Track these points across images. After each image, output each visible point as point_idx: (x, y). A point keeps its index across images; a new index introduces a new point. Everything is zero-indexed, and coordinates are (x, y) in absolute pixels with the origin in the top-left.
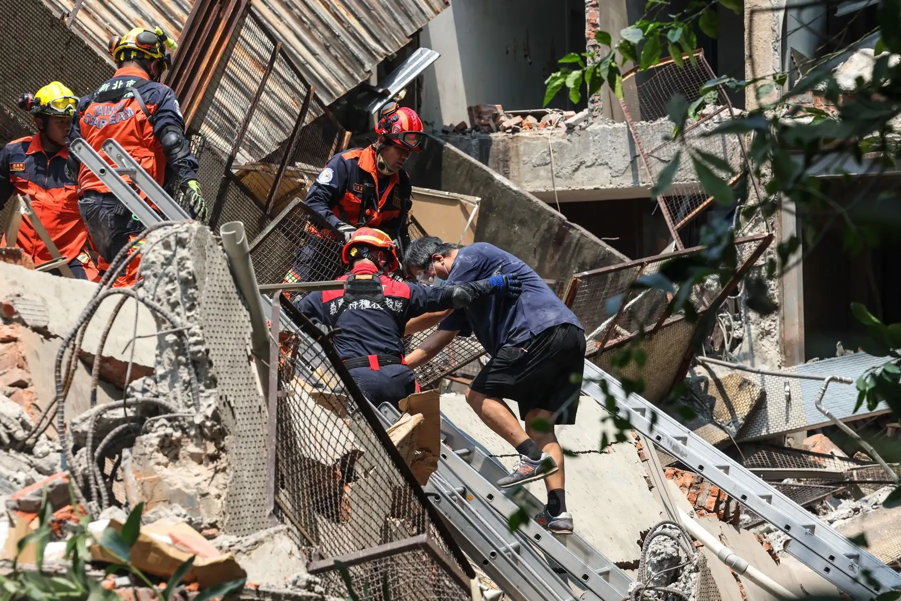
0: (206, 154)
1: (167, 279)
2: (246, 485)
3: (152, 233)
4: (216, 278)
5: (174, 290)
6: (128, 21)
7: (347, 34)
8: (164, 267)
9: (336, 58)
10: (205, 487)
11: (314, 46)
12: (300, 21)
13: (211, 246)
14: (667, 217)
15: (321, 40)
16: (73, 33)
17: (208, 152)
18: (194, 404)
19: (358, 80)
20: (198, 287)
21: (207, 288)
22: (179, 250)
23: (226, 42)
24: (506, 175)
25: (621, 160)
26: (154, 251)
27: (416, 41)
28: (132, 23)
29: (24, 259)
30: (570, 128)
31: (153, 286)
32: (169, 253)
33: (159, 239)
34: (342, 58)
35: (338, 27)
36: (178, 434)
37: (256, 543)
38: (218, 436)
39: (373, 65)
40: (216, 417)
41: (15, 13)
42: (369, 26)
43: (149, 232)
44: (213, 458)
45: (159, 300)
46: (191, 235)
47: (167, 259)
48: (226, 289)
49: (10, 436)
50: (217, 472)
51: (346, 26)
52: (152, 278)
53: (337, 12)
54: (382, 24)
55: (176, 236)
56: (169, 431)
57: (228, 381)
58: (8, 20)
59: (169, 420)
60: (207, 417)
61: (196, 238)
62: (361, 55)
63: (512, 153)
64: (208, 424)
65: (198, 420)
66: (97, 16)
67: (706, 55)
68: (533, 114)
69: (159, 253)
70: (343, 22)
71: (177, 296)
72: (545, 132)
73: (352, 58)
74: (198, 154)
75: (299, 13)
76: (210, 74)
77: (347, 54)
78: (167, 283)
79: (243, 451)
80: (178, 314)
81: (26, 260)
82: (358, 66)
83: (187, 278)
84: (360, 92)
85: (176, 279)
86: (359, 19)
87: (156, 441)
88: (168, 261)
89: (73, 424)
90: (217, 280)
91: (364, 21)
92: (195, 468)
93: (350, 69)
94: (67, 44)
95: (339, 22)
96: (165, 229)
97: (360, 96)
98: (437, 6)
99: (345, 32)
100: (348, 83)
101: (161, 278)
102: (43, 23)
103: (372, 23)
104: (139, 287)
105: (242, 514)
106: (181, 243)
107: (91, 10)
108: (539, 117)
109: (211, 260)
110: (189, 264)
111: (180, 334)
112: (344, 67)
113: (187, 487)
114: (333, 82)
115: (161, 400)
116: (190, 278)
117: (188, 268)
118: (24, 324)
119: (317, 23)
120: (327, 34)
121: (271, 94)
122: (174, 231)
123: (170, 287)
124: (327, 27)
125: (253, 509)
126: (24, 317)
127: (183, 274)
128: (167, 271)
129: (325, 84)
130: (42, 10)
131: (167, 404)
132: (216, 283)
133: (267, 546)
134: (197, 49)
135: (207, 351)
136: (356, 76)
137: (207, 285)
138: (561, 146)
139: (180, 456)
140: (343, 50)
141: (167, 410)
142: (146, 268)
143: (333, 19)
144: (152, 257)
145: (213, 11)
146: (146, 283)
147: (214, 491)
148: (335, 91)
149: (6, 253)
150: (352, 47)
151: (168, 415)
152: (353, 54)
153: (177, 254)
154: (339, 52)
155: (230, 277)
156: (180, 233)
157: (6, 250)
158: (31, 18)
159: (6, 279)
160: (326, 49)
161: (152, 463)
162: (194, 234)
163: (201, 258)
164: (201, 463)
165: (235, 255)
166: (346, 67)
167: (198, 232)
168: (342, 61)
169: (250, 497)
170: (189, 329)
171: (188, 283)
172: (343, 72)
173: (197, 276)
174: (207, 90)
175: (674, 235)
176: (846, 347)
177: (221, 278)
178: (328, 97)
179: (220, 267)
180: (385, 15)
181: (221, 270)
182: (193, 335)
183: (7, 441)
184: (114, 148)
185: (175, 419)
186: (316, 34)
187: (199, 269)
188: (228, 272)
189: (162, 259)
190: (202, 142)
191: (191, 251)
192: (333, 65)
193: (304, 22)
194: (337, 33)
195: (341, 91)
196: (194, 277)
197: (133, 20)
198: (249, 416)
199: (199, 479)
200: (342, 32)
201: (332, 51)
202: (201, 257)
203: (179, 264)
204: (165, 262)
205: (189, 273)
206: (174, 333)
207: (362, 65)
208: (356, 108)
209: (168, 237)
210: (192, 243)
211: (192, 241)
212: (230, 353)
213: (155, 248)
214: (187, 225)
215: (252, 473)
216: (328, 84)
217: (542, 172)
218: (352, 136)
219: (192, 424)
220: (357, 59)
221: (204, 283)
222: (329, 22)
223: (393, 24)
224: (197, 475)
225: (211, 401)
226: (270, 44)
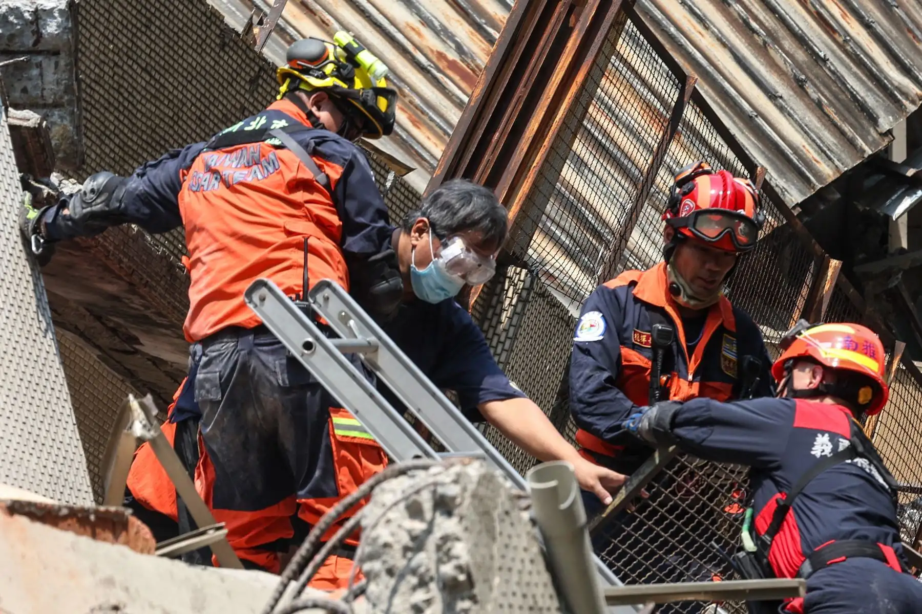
0: (536, 305)
1: (414, 580)
3: (385, 485)
4: (515, 578)
5: (428, 602)
6: (392, 29)
7: (843, 56)
8: (409, 554)
9: (819, 104)
11: (772, 80)
12: (744, 27)
13: (507, 513)
15: (788, 69)
16: (265, 60)
17: (540, 300)
19: (864, 151)
20: (479, 598)
21: (495, 600)
22: (440, 519)
23: (580, 78)
26: (388, 521)
28: (400, 31)
29: (132, 531)
31: (387, 593)
32: (418, 526)
33: (399, 496)
34: (831, 104)
35: (823, 42)
39: (896, 119)
41: (149, 20)
42: (888, 39)
43: (378, 482)
46: (464, 489)
47: (414, 538)
48: (536, 602)
51: (840, 40)
52: (385, 578)
53: (822, 11)
54: (915, 37)
55: (434, 492)
58: (134, 35)
61: (474, 496)
62: (871, 100)
66: (328, 17)
69: (400, 526)
70: (835, 31)
73: (853, 106)
74: (520, 306)
75: (744, 14)
76: (546, 143)
77: (842, 97)
78: (414, 589)
81: (137, 533)
82: (865, 122)
83: (455, 579)
84: (868, 176)
85: (432, 579)
86: (867, 26)
88: (417, 543)
90: (518, 584)
91: (879, 29)
93: (847, 128)
94: (253, 81)
95: (827, 32)
96: (413, 476)
97: (870, 182)
99: (839, 52)
100: (843, 156)
101: (402, 577)
102: (204, 41)
103: (895, 33)
104: (356, 596)
106: (444, 505)
107: (318, 7)
109: (506, 541)
110: (460, 549)
112: (835, 125)
114: (811, 153)
116: (462, 577)
117: (457, 558)
119: (781, 33)
120: (801, 56)
122: (431, 480)
123: (420, 596)
124: (801, 40)
127: (448, 569)
128: (414, 563)
129: (794, 158)
130: (204, 14)
132: (515, 588)
134: (522, 92)
136: (860, 142)
137: (496, 593)
140: (834, 88)
142: (371, 557)
143: (814, 24)
144: (384, 534)
145: (556, 15)
146: (373, 588)
148: (817, 174)
149: (97, 517)
150: (852, 82)
152: (854, 97)
153: (436, 529)
154: (827, 93)
155: (546, 577)
156: (443, 484)
157: (96, 512)
158: (181, 29)
159: (93, 573)
160: (799, 86)
162: (471, 487)
163: (485, 538)
165: (558, 531)
166: (839, 123)
167: (479, 483)
168: (831, 111)
171: (457, 588)
172: (833, 135)
173: (476, 575)
174: (540, 173)
177: (526, 578)
178: (800, 184)
179: (523, 555)
181: (527, 563)
184: (333, 298)
186: (778, 57)
187: (479, 559)
188: (541, 565)
189: (405, 540)
190: (529, 280)
191: (465, 523)
192: (811, 120)
193: (754, 31)
194: (822, 54)
195: (828, 172)
196: (469, 576)
197: (402, 25)
200: (833, 52)
201: (811, 90)
202: (484, 534)
203: (439, 548)
204: (411, 544)
205: (460, 568)
207: (873, 120)
208: (861, 208)
209: (418, 492)
210: (466, 506)
211: (467, 501)
213: (391, 515)
214: (457, 469)
216: (801, 157)
218: (844, 270)
220: (863, 107)
221: (491, 589)
222: (806, 31)
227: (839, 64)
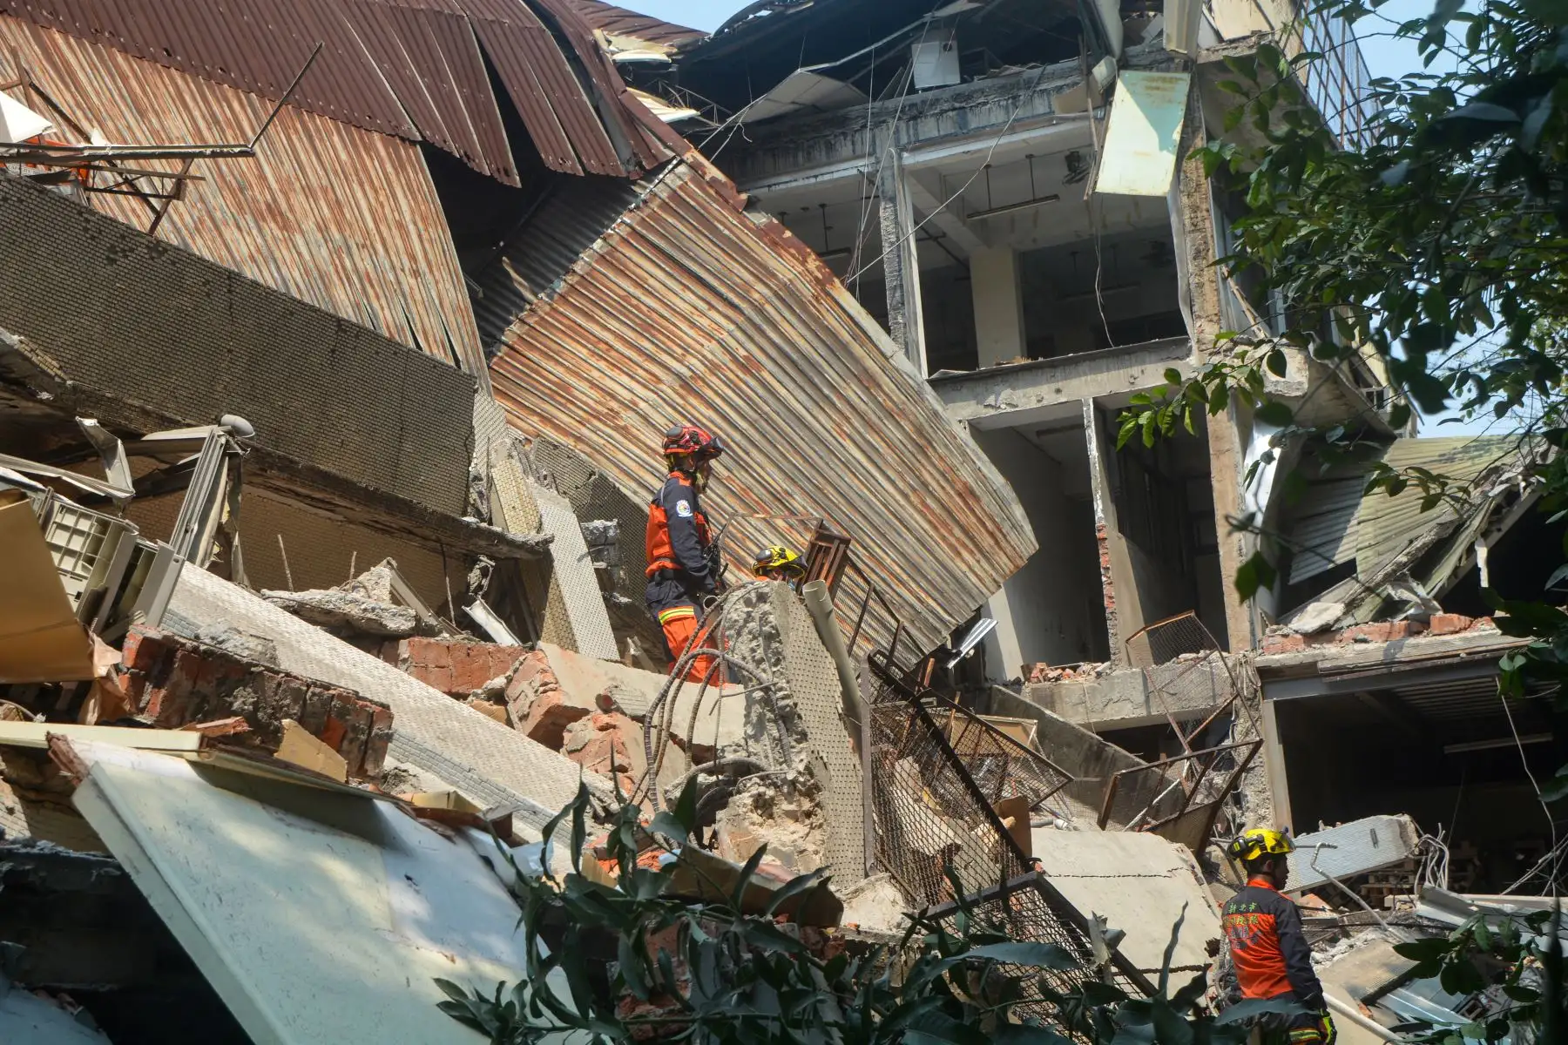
1: (750, 637)
2: (845, 842)
3: (734, 593)
4: (801, 634)
5: (758, 646)
7: (927, 611)
8: (747, 625)
10: (801, 844)
13: (794, 604)
14: (1179, 734)
15: (908, 616)
18: (785, 761)
19: (937, 644)
20: (783, 641)
21: (792, 643)
22: (760, 605)
24: (1053, 709)
25: (1140, 697)
26: (736, 610)
27: (978, 615)
30: (1099, 675)
32: (750, 610)
33: (740, 597)
35: (920, 607)
36: (770, 792)
37: (856, 891)
38: (811, 792)
39: (948, 633)
40: (809, 770)
42: (942, 604)
44: (808, 814)
45: (744, 658)
46: (772, 591)
47: (748, 616)
48: (811, 646)
49: (605, 809)
50: (812, 828)
51: (926, 606)
52: (736, 637)
54: (953, 604)
55: (757, 592)
56: (762, 789)
57: (819, 736)
59: (762, 778)
60: (800, 773)
61: (777, 594)
62: (938, 625)
63: (1056, 697)
64: (801, 779)
65: (790, 777)
67: (1197, 615)
68: (1071, 668)
69: (741, 611)
71: (760, 653)
72: (1080, 679)
73: (932, 628)
77: (928, 625)
78: (751, 640)
79: (839, 808)
80: (764, 671)
82: (937, 634)
83: (770, 633)
84: (939, 653)
85: (759, 635)
87: (749, 801)
88: (750, 618)
89: (666, 792)
90: (802, 637)
91: (939, 602)
92: (792, 826)
93: (931, 636)
95: (921, 603)
96: (746, 587)
97: (940, 655)
98: (992, 589)
99: (925, 610)
100: (930, 646)
103: (945, 603)
105: (843, 872)
106: (762, 598)
108: (1074, 669)
109: (795, 617)
110: (771, 618)
111: (766, 690)
113: (784, 845)
115: (753, 759)
116: (774, 632)
117: (771, 623)
118: (623, 713)
119: (904, 604)
120: (912, 612)
121: (866, 621)
123: (754, 644)
124: (912, 606)
125: (853, 866)
126: (623, 707)
127: (767, 629)
128: (749, 628)
131: (758, 762)
132: (801, 639)
133: (869, 894)
135: (796, 705)
136: (936, 641)
137: (791, 640)
138: (1093, 689)
139: (775, 815)
140: (925, 623)
141: (758, 769)
142: (729, 629)
143: (916, 600)
144: (734, 616)
147: (811, 848)
150: (931, 620)
151: (761, 773)
152: (932, 626)
153: (759, 610)
154: (922, 624)
155: (815, 635)
159: (606, 675)
160: (912, 622)
161: (747, 823)
162: (776, 591)
163: (783, 612)
164: (797, 821)
166: (928, 635)
169: (850, 854)
170: (775, 685)
171: (771, 637)
173: (781, 630)
175: (1185, 746)
176: (1326, 824)
177: (806, 635)
179: (804, 624)
180: (955, 597)
181: (806, 627)
182: (781, 689)
183: (603, 814)
185: (768, 777)
187: (782, 622)
188: (813, 629)
189: (744, 617)
191: (773, 605)
196: (778, 631)
198: (845, 773)
199: (795, 836)
200: (923, 610)
202: (783, 610)
203: (761, 619)
204: (747, 619)
205: (772, 627)
206: (761, 689)
207: (940, 633)
209: (749, 594)
210: (773, 597)
211: (774, 595)
212: (819, 709)
213: (737, 607)
215: (850, 831)
217: (1081, 709)
219: (785, 781)
220: (936, 628)
221: (789, 637)
222: (913, 603)
223: (961, 603)
224: (793, 833)
225: (803, 756)
226: (866, 587)
227: (925, 613)
